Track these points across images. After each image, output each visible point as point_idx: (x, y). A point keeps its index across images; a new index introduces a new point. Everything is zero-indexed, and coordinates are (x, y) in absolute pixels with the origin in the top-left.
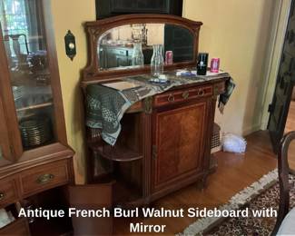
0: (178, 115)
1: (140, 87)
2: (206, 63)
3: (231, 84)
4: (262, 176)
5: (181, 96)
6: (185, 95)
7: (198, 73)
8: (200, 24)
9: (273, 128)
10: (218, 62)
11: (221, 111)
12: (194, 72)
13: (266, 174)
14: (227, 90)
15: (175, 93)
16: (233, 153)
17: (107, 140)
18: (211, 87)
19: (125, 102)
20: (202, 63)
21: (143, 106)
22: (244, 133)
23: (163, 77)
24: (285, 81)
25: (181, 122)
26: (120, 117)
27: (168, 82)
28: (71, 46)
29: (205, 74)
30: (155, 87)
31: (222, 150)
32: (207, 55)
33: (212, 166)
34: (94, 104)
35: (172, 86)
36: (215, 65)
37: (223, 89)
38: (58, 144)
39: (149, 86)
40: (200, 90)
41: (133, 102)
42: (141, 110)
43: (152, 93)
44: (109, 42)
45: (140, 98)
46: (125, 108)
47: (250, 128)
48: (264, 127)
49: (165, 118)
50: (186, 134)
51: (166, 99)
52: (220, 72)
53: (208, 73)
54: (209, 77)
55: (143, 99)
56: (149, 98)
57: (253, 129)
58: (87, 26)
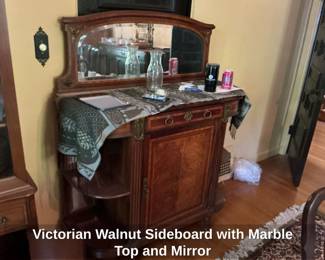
0: (178, 142)
1: (130, 105)
2: (216, 77)
3: (246, 104)
4: (277, 215)
5: (181, 118)
6: (188, 116)
7: (206, 89)
8: (212, 27)
9: (293, 153)
10: (232, 76)
11: (233, 136)
12: (201, 87)
13: (283, 211)
14: (240, 111)
15: (175, 115)
16: (245, 182)
17: (82, 171)
18: (221, 107)
19: (107, 125)
20: (211, 77)
21: (132, 129)
22: (259, 157)
23: (161, 93)
24: (311, 100)
25: (182, 151)
26: (100, 144)
27: (167, 99)
28: (43, 47)
29: (214, 90)
30: (149, 107)
31: (232, 178)
32: (218, 67)
33: (218, 203)
34: (68, 125)
35: (171, 105)
36: (227, 80)
37: (236, 110)
38: (13, 178)
39: (141, 105)
40: (207, 110)
41: (118, 126)
42: (129, 135)
43: (144, 114)
44: (110, 40)
45: (128, 120)
46: (107, 132)
47: (267, 152)
48: (282, 151)
49: (161, 145)
50: (188, 165)
51: (162, 121)
52: (233, 89)
53: (219, 90)
54: (219, 94)
55: (132, 122)
56: (140, 120)
57: (270, 153)
58: (64, 23)
